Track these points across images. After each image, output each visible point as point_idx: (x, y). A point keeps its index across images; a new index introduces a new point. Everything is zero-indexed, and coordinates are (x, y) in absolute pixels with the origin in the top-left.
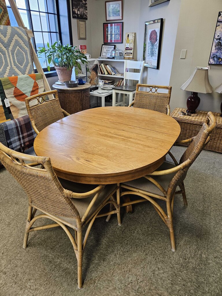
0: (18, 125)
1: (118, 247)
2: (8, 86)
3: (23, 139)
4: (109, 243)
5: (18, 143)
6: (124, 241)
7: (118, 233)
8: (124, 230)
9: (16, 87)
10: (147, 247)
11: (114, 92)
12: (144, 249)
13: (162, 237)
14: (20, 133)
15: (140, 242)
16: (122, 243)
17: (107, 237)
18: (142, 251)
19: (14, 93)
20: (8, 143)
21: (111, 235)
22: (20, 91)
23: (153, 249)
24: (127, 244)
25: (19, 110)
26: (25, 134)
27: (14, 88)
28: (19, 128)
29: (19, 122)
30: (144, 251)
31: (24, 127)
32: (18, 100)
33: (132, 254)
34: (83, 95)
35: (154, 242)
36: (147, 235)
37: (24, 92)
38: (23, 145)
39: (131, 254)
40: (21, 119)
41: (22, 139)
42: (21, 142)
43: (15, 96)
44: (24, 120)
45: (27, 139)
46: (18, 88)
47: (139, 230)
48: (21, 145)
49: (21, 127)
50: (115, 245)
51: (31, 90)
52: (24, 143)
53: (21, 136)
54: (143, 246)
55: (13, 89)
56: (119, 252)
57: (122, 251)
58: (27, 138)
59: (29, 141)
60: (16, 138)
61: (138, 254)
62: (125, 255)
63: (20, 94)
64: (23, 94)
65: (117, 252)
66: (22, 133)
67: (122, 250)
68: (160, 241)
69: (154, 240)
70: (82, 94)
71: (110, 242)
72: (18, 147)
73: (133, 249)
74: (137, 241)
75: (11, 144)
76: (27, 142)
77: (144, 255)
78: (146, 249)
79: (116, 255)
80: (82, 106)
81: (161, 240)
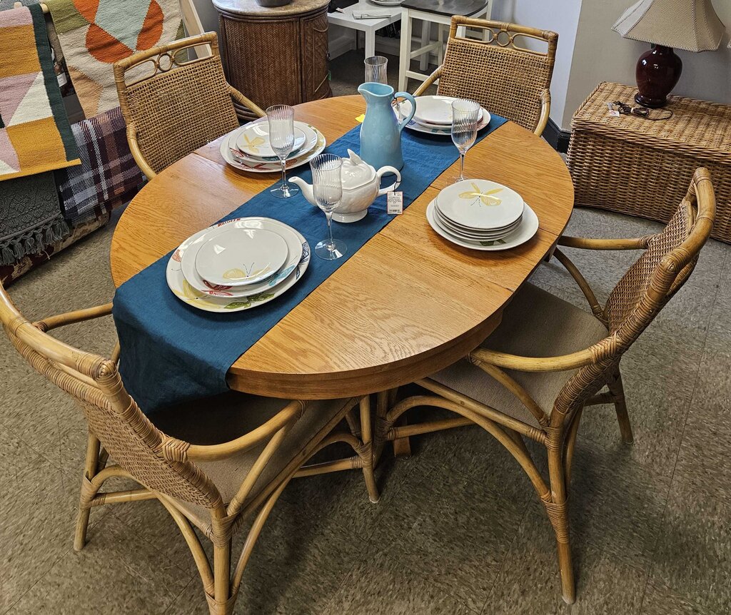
0: (94, 138)
1: (351, 575)
2: (71, 23)
3: (106, 179)
4: (327, 557)
5: (91, 191)
6: (373, 554)
7: (358, 525)
8: (381, 513)
9: (93, 25)
10: (442, 583)
11: (406, 16)
12: (433, 591)
13: (497, 552)
14: (99, 162)
15: (422, 565)
16: (365, 561)
17: (322, 534)
18: (426, 597)
19: (89, 41)
20: (59, 193)
21: (335, 527)
22: (107, 35)
23: (462, 594)
24: (382, 565)
25: (101, 88)
26: (114, 163)
27: (88, 26)
28: (96, 147)
29: (98, 129)
30: (432, 597)
31: (110, 142)
32: (101, 59)
33: (392, 603)
34: (302, 31)
35: (467, 568)
36: (450, 542)
37: (117, 36)
38: (106, 197)
39: (387, 604)
40: (107, 119)
41: (103, 178)
42: (100, 187)
43: (91, 51)
44: (113, 122)
45: (118, 178)
46: (100, 25)
47: (427, 519)
48: (100, 195)
49: (101, 142)
50: (346, 566)
51: (141, 27)
52: (110, 190)
53: (101, 170)
54: (431, 580)
55: (86, 29)
56: (352, 592)
57: (361, 588)
58: (121, 175)
59: (125, 182)
60: (88, 175)
61: (411, 605)
62: (369, 603)
63: (106, 41)
64: (116, 42)
65: (346, 590)
66: (105, 161)
67: (364, 585)
68: (488, 565)
69: (471, 561)
70: (302, 28)
71: (329, 554)
72: (92, 203)
73: (398, 586)
74: (415, 557)
75: (72, 195)
76: (118, 185)
77: (430, 610)
78: (440, 590)
79: (341, 601)
80: (301, 62)
81: (494, 563)
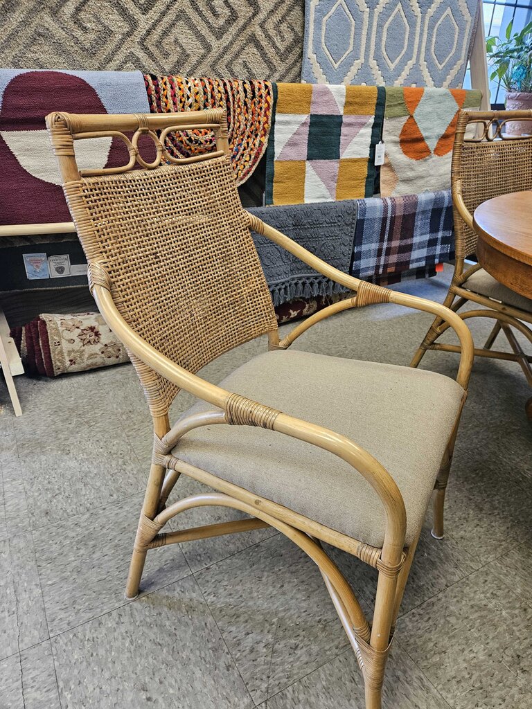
0: (389, 215)
2: (397, 110)
3: (386, 255)
5: (372, 262)
9: (412, 117)
14: (386, 237)
19: (404, 132)
20: (353, 253)
22: (418, 130)
25: (398, 180)
26: (396, 243)
27: (407, 117)
28: (388, 222)
29: (394, 207)
31: (398, 223)
32: (406, 153)
37: (424, 134)
38: (381, 271)
40: (400, 201)
41: (384, 253)
42: (379, 261)
43: (402, 142)
44: (405, 205)
45: (393, 259)
46: (416, 118)
48: (377, 267)
49: (393, 219)
51: (442, 131)
52: (386, 266)
53: (385, 245)
55: (404, 120)
58: (396, 256)
59: (397, 264)
60: (374, 246)
63: (415, 136)
64: (421, 140)
66: (390, 240)
72: (371, 273)
75: (359, 259)
76: (392, 265)
